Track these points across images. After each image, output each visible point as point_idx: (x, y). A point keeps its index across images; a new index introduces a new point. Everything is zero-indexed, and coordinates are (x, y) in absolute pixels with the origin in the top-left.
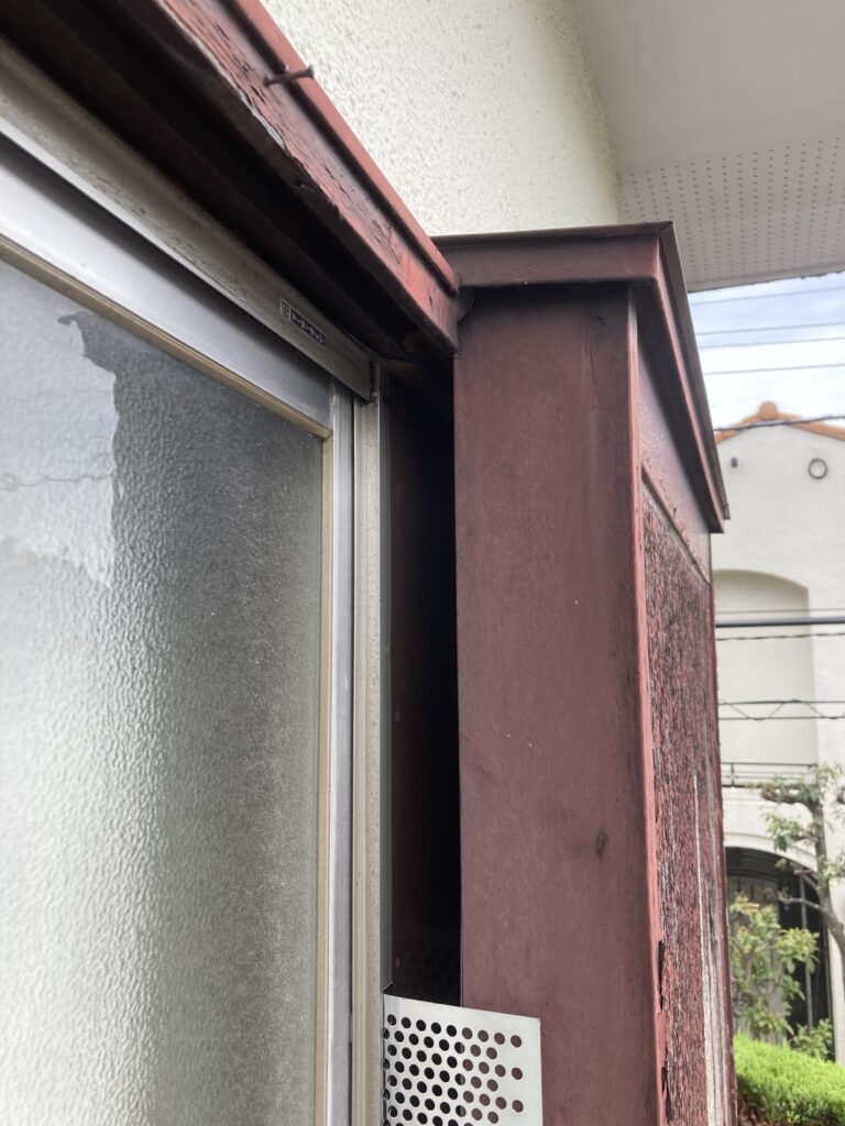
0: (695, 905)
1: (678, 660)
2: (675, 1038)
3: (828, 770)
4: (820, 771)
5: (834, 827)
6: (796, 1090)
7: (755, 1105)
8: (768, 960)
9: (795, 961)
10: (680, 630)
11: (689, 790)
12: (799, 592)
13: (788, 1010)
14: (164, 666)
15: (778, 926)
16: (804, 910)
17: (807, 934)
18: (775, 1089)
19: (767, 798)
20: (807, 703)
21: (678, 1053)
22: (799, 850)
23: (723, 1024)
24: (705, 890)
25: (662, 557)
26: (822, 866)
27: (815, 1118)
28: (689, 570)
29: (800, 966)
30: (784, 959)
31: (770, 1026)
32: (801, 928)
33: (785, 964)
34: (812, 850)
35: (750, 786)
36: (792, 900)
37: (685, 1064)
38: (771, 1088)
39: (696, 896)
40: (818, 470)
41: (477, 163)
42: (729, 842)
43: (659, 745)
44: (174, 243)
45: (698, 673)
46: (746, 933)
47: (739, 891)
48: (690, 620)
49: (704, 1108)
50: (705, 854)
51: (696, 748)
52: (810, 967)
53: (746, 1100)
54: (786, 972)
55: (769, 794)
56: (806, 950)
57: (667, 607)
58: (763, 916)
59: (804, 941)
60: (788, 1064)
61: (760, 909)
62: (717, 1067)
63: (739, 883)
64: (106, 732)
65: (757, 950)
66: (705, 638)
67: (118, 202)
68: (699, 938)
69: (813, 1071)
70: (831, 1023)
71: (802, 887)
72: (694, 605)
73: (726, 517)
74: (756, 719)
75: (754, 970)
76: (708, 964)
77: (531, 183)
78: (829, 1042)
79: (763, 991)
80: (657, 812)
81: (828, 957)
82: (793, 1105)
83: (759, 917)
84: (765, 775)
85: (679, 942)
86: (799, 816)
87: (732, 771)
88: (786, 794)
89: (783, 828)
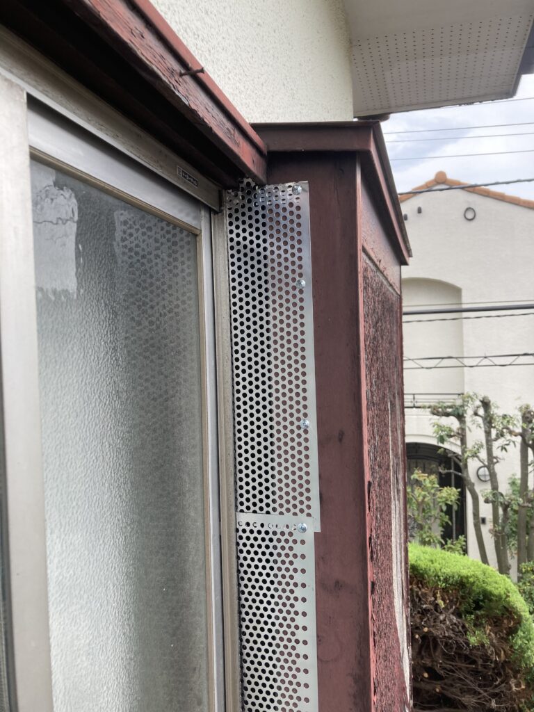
0: (388, 469)
1: (380, 342)
2: (376, 530)
3: (469, 397)
4: (465, 398)
5: (472, 429)
6: (443, 570)
7: (421, 579)
8: (432, 505)
9: (447, 504)
10: (382, 325)
11: (386, 410)
12: (455, 291)
13: (442, 531)
14: (113, 314)
15: (438, 486)
16: (453, 477)
17: (454, 489)
18: (432, 570)
19: (434, 414)
20: (456, 358)
21: (378, 538)
22: (452, 443)
23: (402, 531)
24: (394, 463)
25: (372, 289)
26: (464, 451)
27: (454, 585)
28: (388, 290)
29: (449, 507)
30: (440, 504)
31: (432, 540)
32: (450, 486)
33: (441, 507)
34: (459, 442)
35: (424, 407)
36: (446, 471)
37: (381, 544)
38: (430, 570)
39: (389, 466)
40: (470, 215)
41: (271, 63)
42: (408, 440)
43: (369, 388)
44: (131, 149)
45: (392, 347)
46: (420, 491)
47: (416, 467)
48: (388, 319)
49: (391, 569)
50: (395, 443)
51: (389, 388)
52: (455, 507)
53: (416, 577)
54: (442, 511)
55: (435, 412)
56: (453, 498)
57: (375, 315)
58: (430, 481)
59: (452, 493)
60: (440, 557)
61: (428, 477)
62: (399, 552)
63: (417, 463)
64: (89, 345)
65: (426, 500)
66: (397, 326)
67: (107, 135)
68: (390, 486)
69: (453, 560)
70: (466, 537)
71: (453, 464)
72: (390, 310)
73: (410, 256)
74: (427, 368)
75: (424, 510)
76: (395, 500)
77: (300, 64)
78: (464, 547)
79: (429, 522)
80: (368, 421)
81: (465, 501)
82: (442, 578)
83: (428, 481)
84: (433, 400)
85: (379, 485)
86: (452, 424)
87: (414, 398)
88: (445, 411)
89: (442, 431)
